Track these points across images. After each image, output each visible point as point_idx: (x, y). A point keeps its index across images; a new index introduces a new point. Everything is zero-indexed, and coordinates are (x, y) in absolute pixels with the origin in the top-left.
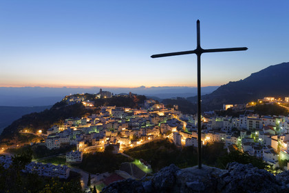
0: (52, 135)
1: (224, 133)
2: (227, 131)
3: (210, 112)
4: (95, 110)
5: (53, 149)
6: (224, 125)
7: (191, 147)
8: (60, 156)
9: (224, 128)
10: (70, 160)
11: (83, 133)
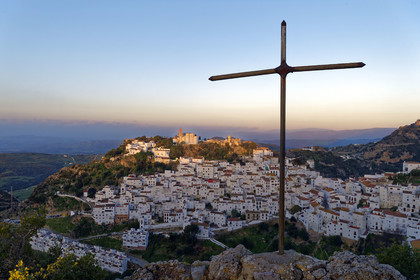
0: (103, 201)
1: (404, 216)
2: (409, 213)
3: (377, 176)
4: (171, 163)
5: (103, 224)
6: (404, 200)
7: (338, 237)
8: (114, 236)
9: (405, 206)
10: (128, 244)
11: (150, 200)
